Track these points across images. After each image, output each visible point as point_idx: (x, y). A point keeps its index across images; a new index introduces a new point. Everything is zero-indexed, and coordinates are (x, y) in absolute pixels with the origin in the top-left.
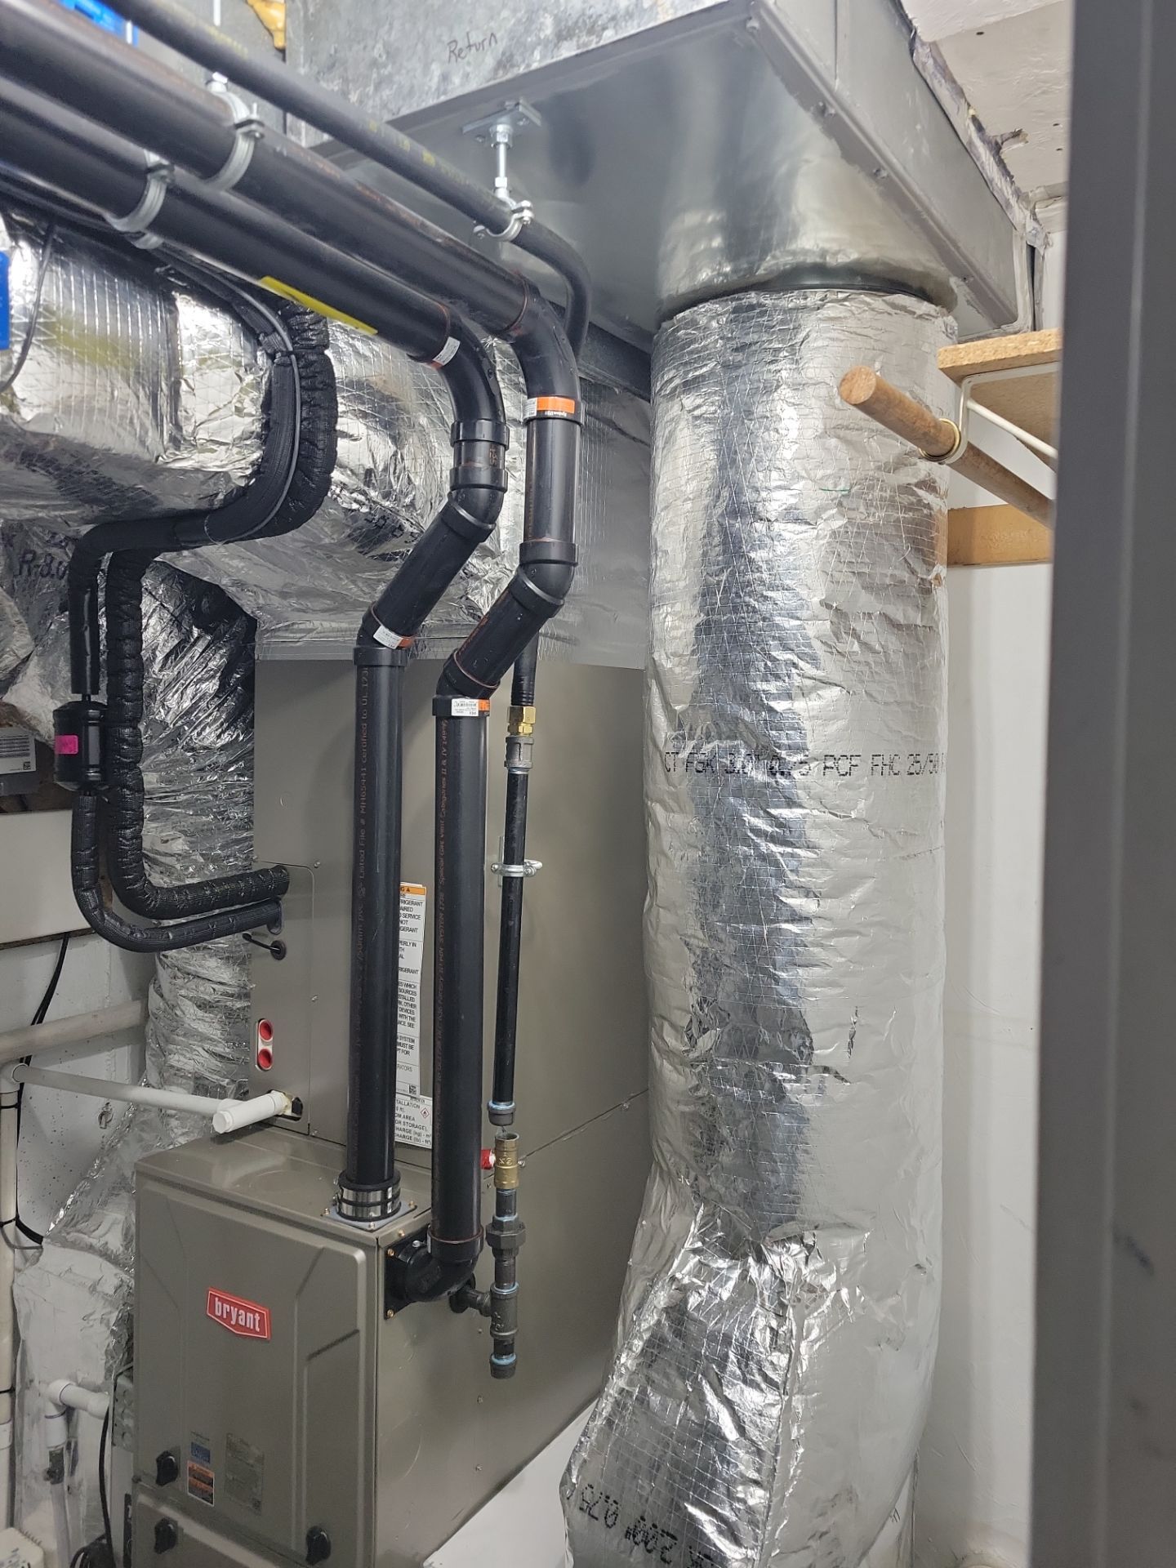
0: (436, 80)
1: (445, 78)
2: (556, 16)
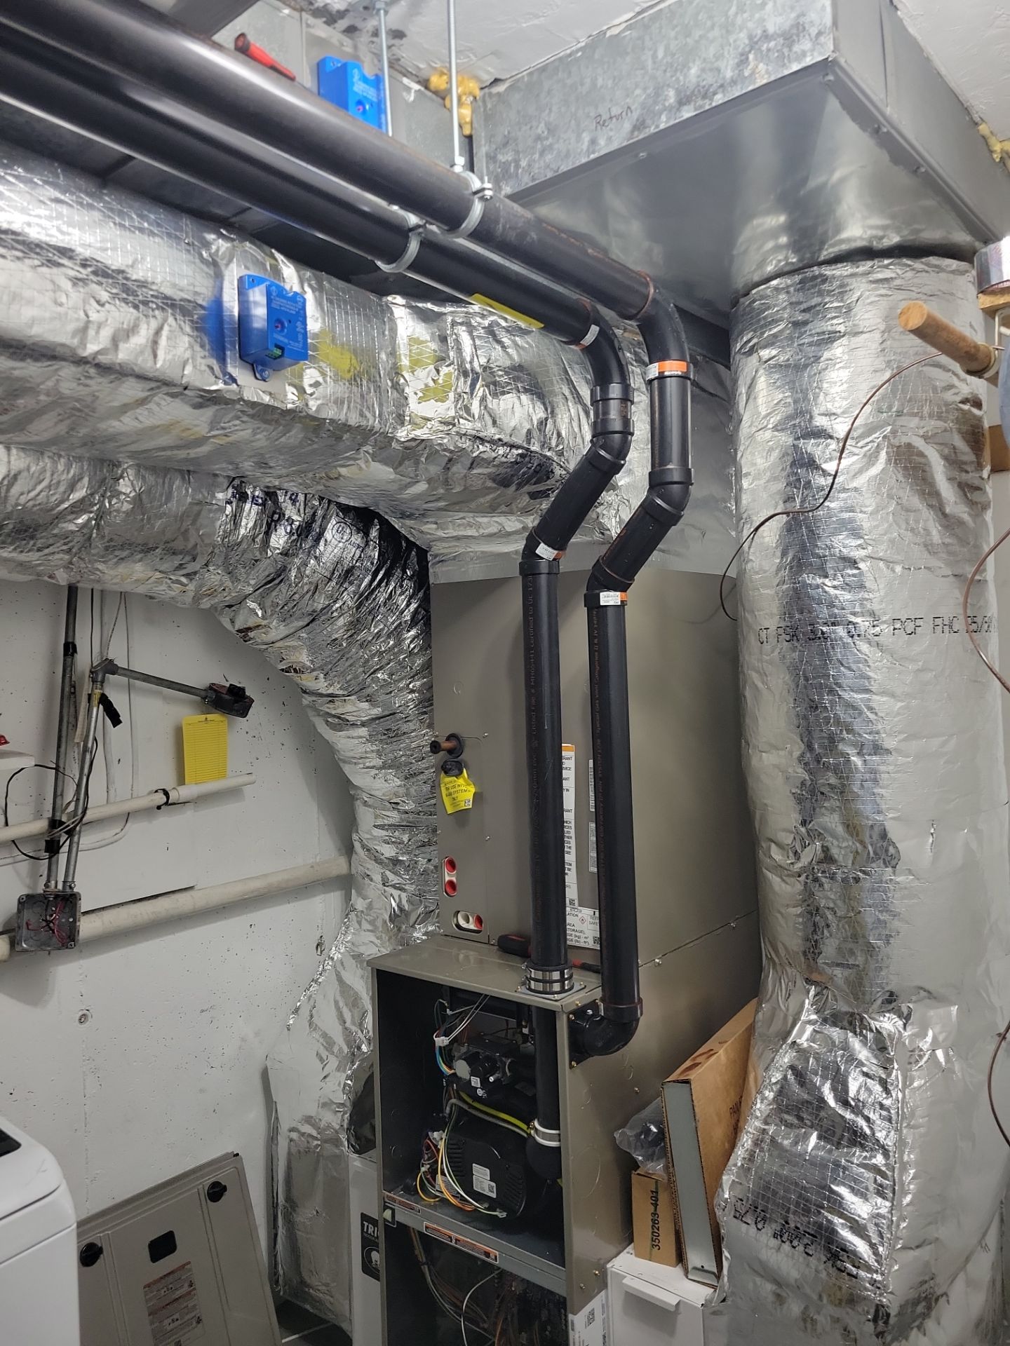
0: (586, 144)
1: (593, 142)
2: (677, 89)
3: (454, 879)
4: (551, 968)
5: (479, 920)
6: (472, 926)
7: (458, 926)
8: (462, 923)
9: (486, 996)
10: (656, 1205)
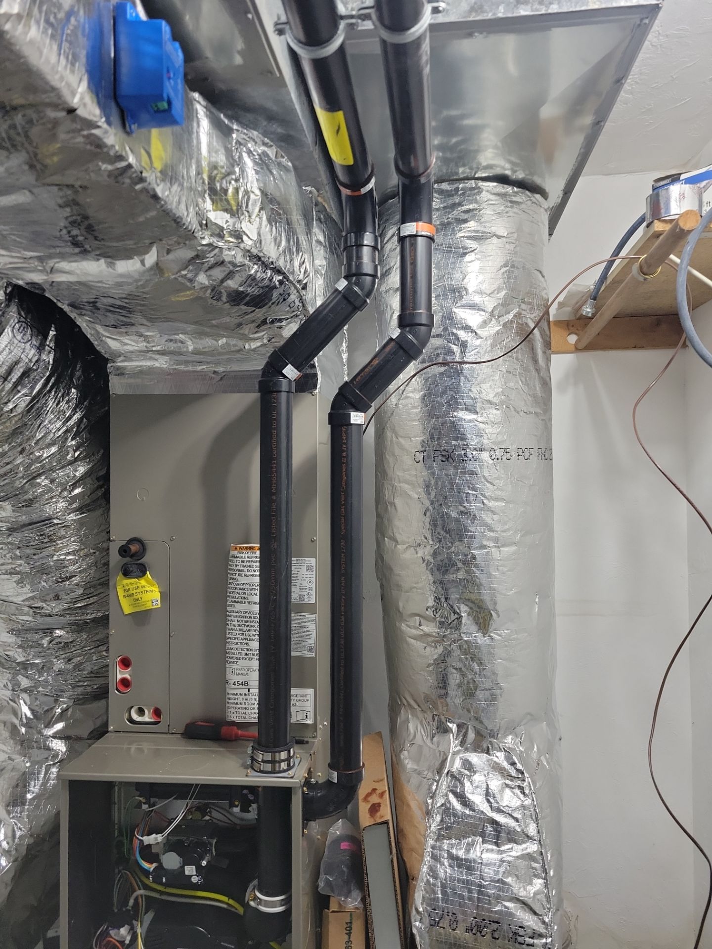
3: (127, 676)
4: (277, 749)
5: (157, 712)
6: (147, 718)
7: (131, 721)
8: (135, 717)
9: (197, 785)
10: (349, 934)
